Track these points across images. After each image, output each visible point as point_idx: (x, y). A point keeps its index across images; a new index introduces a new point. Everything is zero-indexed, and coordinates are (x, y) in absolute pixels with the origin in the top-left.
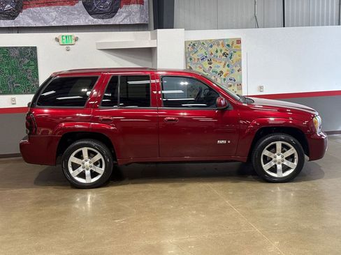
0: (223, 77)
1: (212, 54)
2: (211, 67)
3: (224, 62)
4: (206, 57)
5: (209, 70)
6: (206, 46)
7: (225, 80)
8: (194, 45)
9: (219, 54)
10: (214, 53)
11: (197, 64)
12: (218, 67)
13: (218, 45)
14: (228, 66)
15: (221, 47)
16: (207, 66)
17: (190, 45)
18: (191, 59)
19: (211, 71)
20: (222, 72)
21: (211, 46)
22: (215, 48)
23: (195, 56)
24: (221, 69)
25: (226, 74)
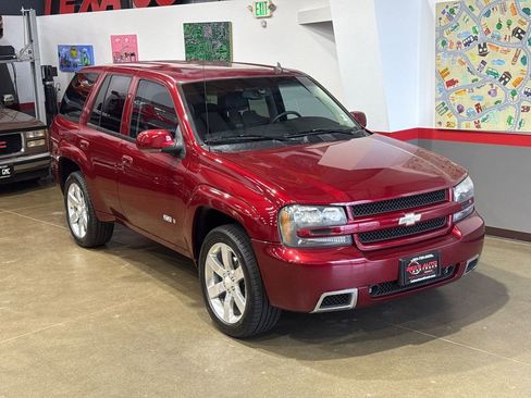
0: (510, 86)
1: (488, 31)
2: (483, 62)
3: (513, 51)
4: (475, 38)
5: (480, 69)
6: (477, 12)
7: (514, 93)
8: (452, 11)
9: (506, 31)
10: (493, 29)
11: (455, 55)
12: (500, 62)
13: (504, 10)
14: (524, 60)
15: (509, 15)
16: (476, 60)
17: (443, 12)
18: (444, 43)
19: (484, 72)
20: (508, 75)
21: (488, 14)
22: (496, 16)
23: (452, 37)
24: (507, 67)
25: (518, 82)
